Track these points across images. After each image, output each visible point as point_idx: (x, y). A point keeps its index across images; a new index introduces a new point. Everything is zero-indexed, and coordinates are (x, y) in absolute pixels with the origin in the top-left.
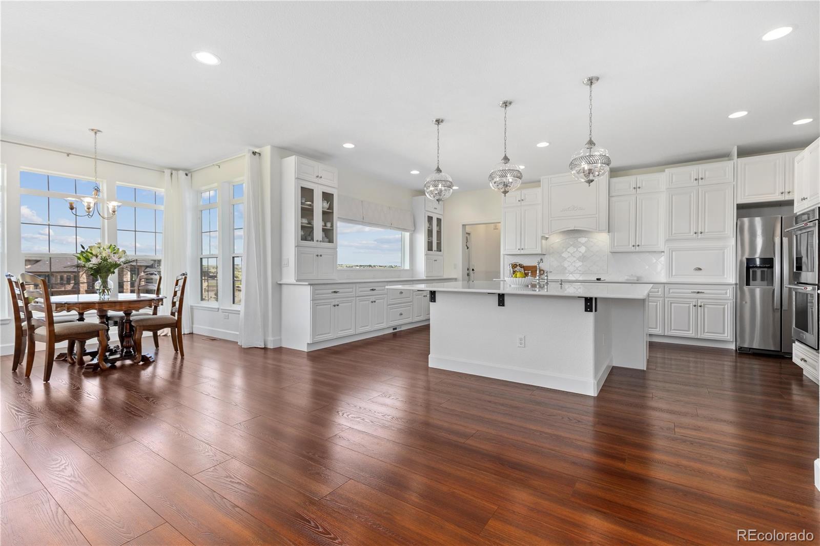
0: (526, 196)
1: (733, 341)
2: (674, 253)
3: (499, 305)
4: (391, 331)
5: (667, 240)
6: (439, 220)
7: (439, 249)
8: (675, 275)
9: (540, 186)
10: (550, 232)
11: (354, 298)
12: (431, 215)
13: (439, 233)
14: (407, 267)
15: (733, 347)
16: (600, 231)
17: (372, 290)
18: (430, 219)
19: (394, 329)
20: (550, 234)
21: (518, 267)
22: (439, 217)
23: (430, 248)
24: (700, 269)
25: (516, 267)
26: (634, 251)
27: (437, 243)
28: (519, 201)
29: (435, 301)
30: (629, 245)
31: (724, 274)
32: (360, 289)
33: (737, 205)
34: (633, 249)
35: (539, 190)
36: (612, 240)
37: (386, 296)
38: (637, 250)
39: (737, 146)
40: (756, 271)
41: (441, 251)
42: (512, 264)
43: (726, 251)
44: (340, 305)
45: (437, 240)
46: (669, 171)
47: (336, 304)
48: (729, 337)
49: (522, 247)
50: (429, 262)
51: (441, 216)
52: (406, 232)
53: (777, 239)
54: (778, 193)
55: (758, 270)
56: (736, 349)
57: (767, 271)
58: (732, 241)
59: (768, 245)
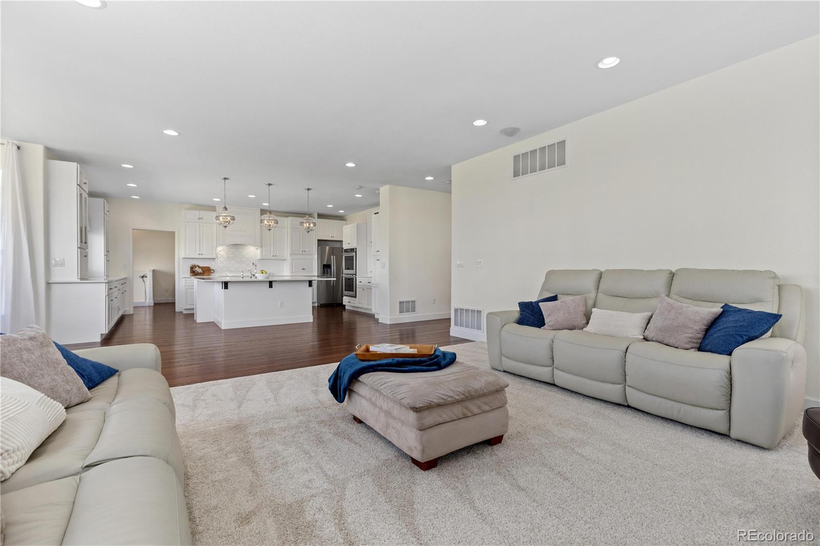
0: (204, 216)
1: (316, 302)
2: (294, 260)
3: (270, 287)
5: (291, 254)
8: (294, 272)
9: (216, 211)
10: (224, 244)
15: (316, 305)
16: (254, 246)
21: (197, 268)
24: (304, 269)
26: (273, 259)
28: (198, 219)
29: (227, 288)
30: (271, 255)
31: (313, 271)
33: (318, 240)
36: (262, 252)
39: (318, 214)
43: (313, 260)
46: (291, 218)
48: (316, 295)
49: (201, 253)
53: (332, 256)
54: (330, 237)
55: (326, 270)
56: (318, 306)
57: (329, 270)
58: (316, 256)
59: (329, 259)
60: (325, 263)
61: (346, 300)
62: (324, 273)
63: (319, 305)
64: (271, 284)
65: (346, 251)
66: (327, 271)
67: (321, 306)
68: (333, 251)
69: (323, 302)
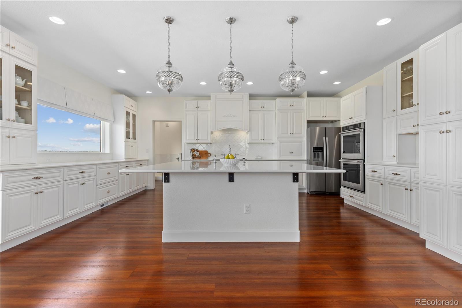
0: (201, 105)
1: (306, 189)
2: (281, 144)
3: (230, 181)
4: (100, 208)
5: (278, 137)
6: (134, 116)
7: (134, 138)
8: (282, 156)
9: (210, 99)
10: (216, 129)
11: (62, 183)
12: (129, 110)
13: (134, 125)
14: (107, 150)
15: (305, 191)
16: (244, 130)
17: (82, 172)
18: (128, 113)
19: (101, 206)
20: (217, 130)
21: (196, 152)
22: (134, 113)
23: (128, 137)
24: (292, 153)
25: (194, 151)
26: (261, 142)
27: (133, 133)
28: (196, 107)
29: (168, 181)
30: (259, 139)
31: (301, 155)
32: (70, 173)
33: (307, 120)
34: (260, 141)
35: (209, 102)
36: (250, 136)
37: (95, 177)
38: (263, 142)
39: (307, 92)
40: (315, 153)
41: (135, 139)
42: (191, 149)
43: (302, 143)
44: (45, 191)
45: (133, 131)
46: (278, 100)
47: (40, 190)
48: (304, 187)
49: (198, 138)
50: (127, 148)
51: (135, 112)
52: (107, 122)
53: (324, 138)
54: (321, 116)
55: (316, 153)
56: (307, 193)
57: (320, 153)
58: (305, 139)
59: (320, 140)
60: (315, 146)
61: (345, 193)
62: (314, 157)
63: (309, 192)
64: (231, 177)
65: (346, 128)
66: (318, 154)
67: (311, 194)
68: (324, 132)
69: (313, 190)
